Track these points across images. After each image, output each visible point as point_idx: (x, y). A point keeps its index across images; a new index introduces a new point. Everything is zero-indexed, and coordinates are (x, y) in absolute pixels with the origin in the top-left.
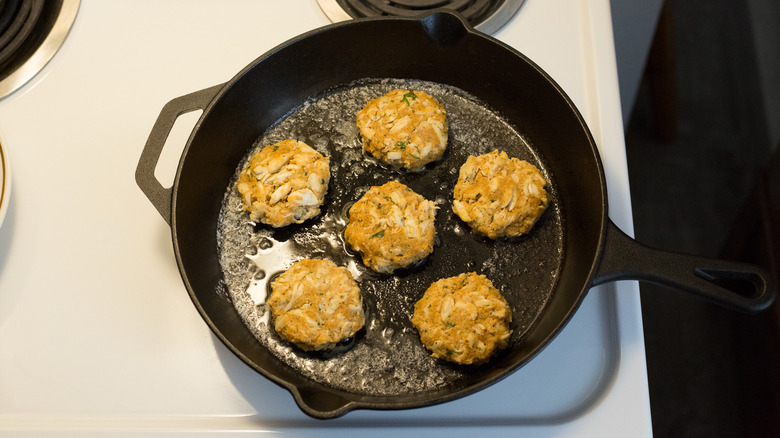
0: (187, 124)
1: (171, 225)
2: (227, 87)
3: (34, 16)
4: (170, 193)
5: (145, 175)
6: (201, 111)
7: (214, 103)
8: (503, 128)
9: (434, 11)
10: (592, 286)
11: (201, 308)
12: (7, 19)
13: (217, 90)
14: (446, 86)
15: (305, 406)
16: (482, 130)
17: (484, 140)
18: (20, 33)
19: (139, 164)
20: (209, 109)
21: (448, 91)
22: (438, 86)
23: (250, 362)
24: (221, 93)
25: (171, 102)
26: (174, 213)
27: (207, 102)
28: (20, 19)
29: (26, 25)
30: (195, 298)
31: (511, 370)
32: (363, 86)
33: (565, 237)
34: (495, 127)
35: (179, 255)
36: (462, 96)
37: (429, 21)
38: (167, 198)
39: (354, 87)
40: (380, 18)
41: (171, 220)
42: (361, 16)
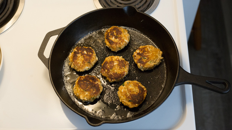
0: (53, 39)
1: (49, 69)
2: (65, 28)
3: (10, 9)
4: (48, 60)
5: (41, 54)
6: (57, 36)
7: (61, 33)
8: (148, 40)
9: (127, 5)
10: (175, 86)
11: (58, 93)
12: (2, 10)
13: (62, 29)
14: (131, 28)
15: (89, 122)
16: (142, 41)
17: (142, 44)
18: (6, 14)
20: (60, 35)
21: (131, 29)
22: (128, 28)
23: (73, 109)
24: (64, 30)
25: (48, 33)
26: (50, 66)
27: (59, 32)
28: (6, 10)
29: (8, 12)
30: (56, 91)
31: (151, 111)
32: (106, 28)
33: (167, 72)
34: (145, 40)
35: (51, 78)
36: (136, 31)
37: (126, 9)
39: (103, 28)
40: (111, 8)
41: (49, 67)
42: (105, 7)
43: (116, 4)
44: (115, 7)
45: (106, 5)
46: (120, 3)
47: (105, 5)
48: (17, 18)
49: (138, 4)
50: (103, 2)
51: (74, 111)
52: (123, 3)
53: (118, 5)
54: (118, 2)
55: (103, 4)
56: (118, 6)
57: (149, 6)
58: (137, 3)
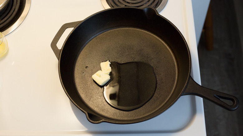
2: (82, 22)
3: (16, 10)
5: (53, 45)
6: (73, 28)
10: (182, 95)
11: (63, 85)
15: (89, 119)
18: (12, 15)
19: (53, 41)
20: (76, 28)
24: (80, 23)
26: (60, 57)
27: (76, 25)
28: (12, 11)
38: (59, 52)
40: (119, 7)
41: (59, 59)
42: (113, 7)
43: (123, 3)
44: (123, 6)
45: (114, 5)
46: (128, 3)
47: (112, 4)
48: (23, 19)
49: (146, 3)
50: (111, 2)
51: (76, 105)
52: (131, 3)
53: (126, 4)
54: (125, 2)
55: (110, 4)
56: (126, 6)
57: (157, 5)
58: (144, 2)
